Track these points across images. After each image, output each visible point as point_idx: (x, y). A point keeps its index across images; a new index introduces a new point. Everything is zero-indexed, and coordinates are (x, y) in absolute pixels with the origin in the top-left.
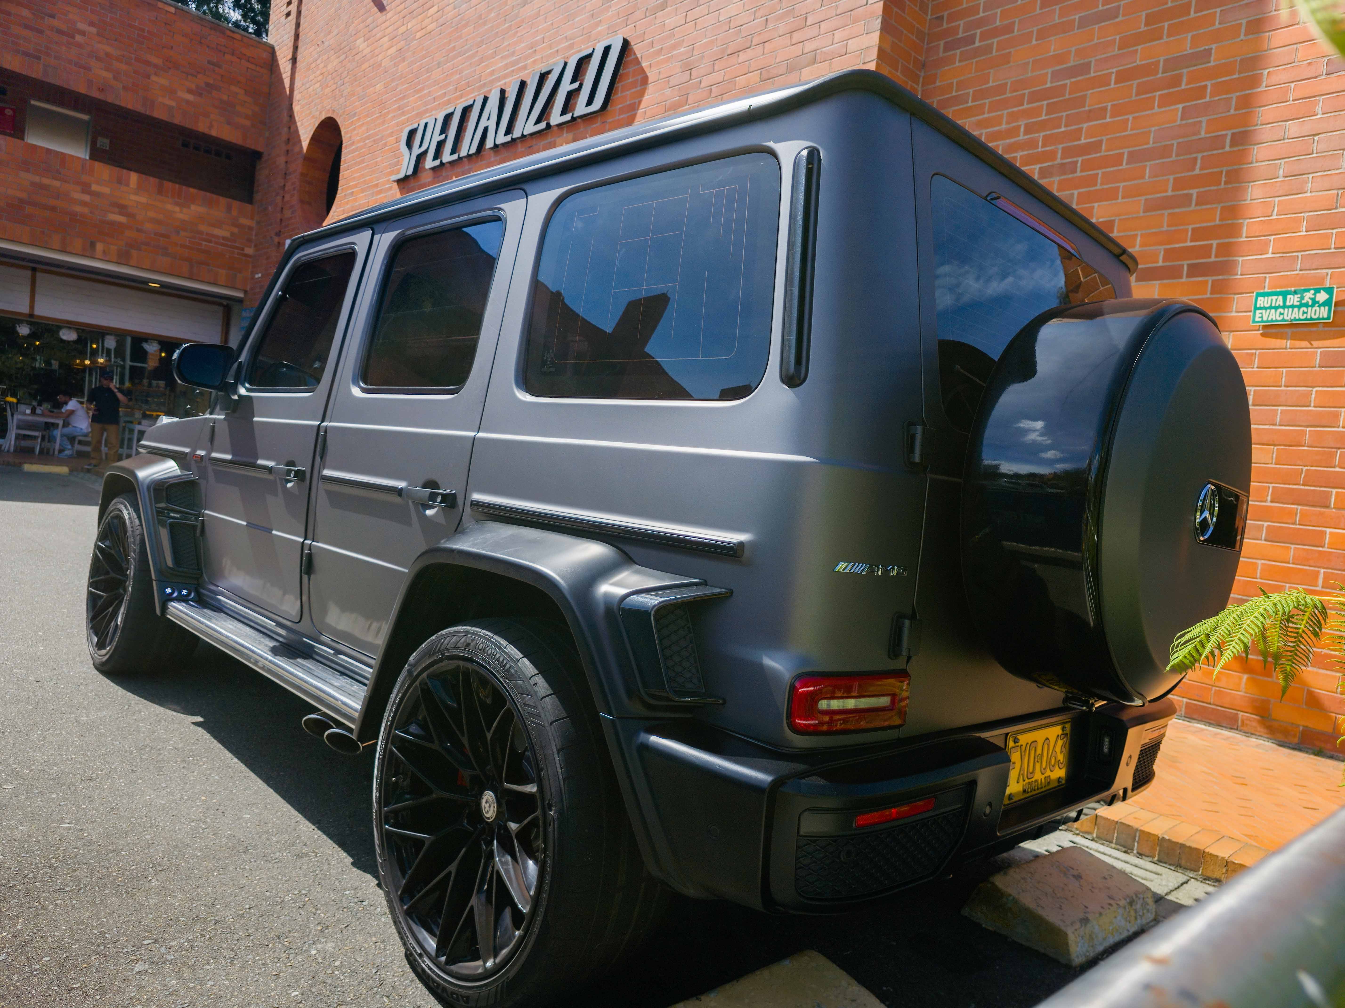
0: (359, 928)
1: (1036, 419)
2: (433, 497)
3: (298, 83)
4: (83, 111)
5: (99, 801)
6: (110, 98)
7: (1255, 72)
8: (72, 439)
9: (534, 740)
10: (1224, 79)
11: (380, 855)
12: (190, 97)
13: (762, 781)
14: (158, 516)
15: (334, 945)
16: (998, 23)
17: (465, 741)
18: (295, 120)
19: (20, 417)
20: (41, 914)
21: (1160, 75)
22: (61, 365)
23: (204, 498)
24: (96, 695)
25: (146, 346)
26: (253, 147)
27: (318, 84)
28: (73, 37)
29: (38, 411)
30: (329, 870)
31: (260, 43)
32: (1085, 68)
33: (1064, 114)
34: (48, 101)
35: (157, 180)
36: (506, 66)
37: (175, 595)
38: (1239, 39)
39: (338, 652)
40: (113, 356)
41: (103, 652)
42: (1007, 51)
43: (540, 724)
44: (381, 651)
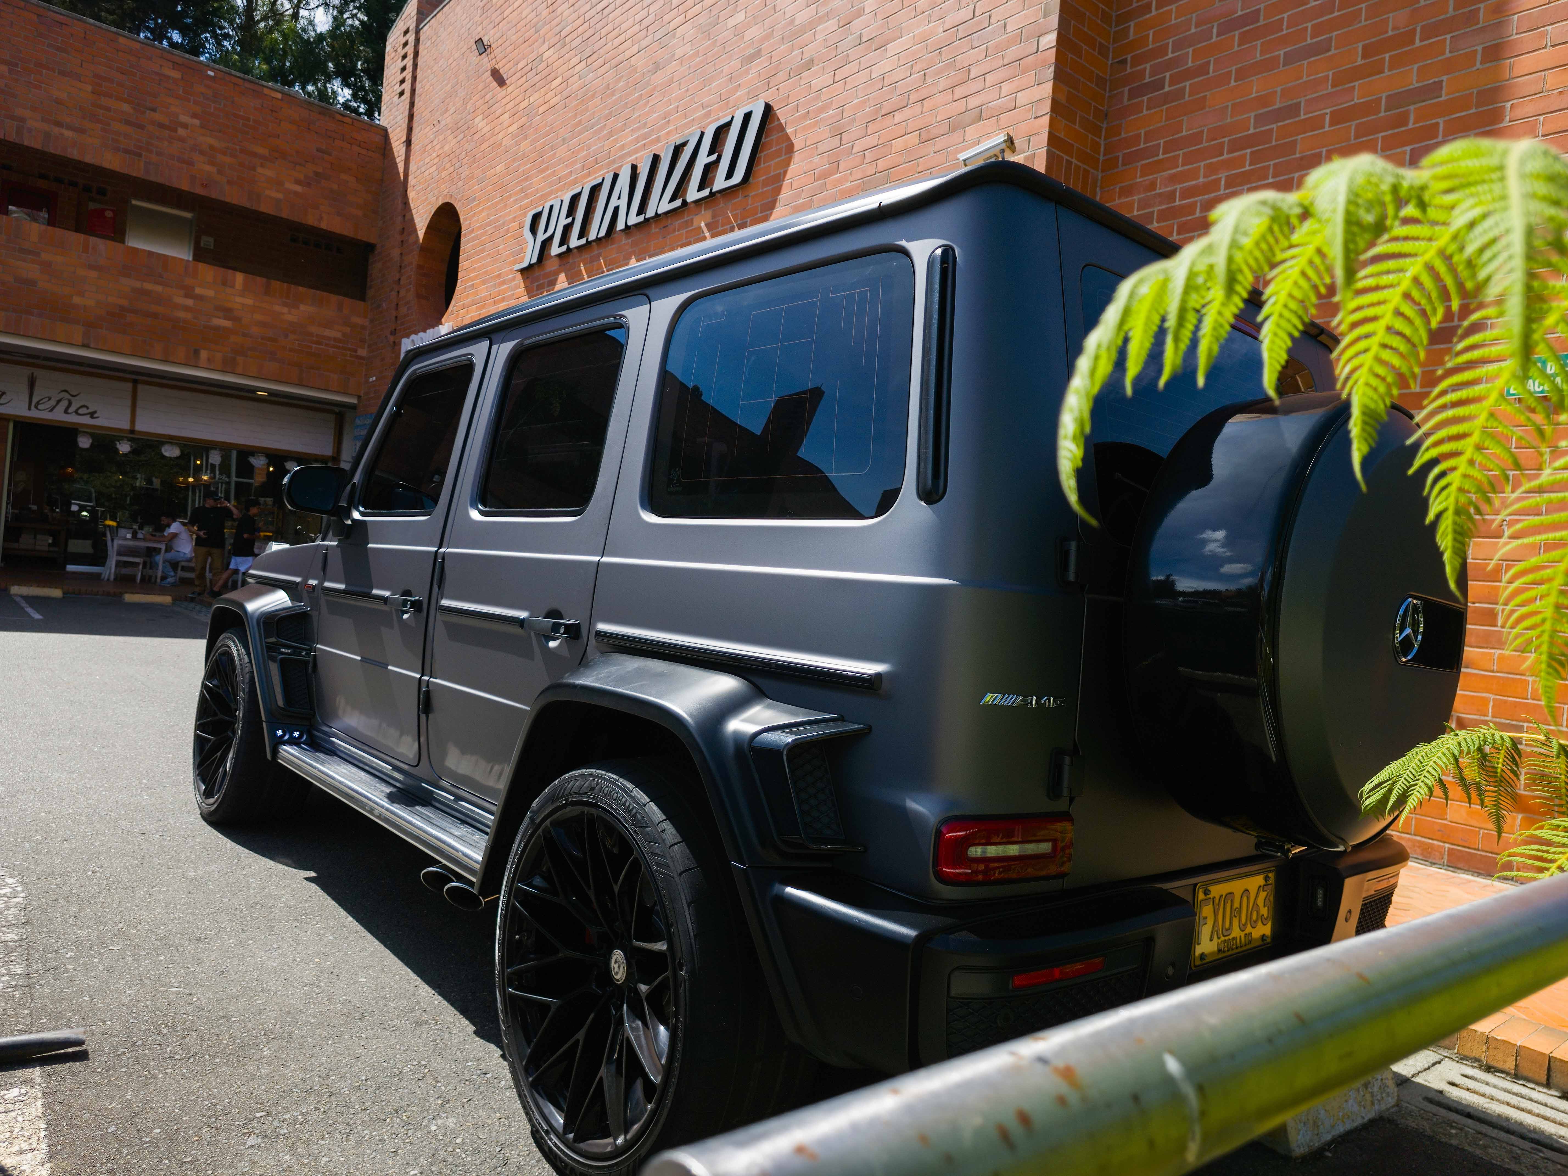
0: (482, 1102)
1: (1216, 528)
2: (556, 628)
3: (412, 167)
4: (185, 209)
5: (208, 963)
6: (214, 195)
7: (1495, 105)
8: (174, 565)
9: (663, 893)
10: (1458, 115)
11: (503, 1021)
12: (298, 188)
13: (905, 936)
14: (267, 652)
15: (454, 1120)
16: (1190, 64)
17: (591, 894)
18: (410, 208)
19: (121, 542)
20: (151, 1084)
21: (1382, 114)
22: (163, 483)
23: (316, 631)
24: (204, 848)
25: (253, 461)
26: (365, 239)
27: (434, 168)
28: (176, 131)
29: (140, 536)
30: (450, 1039)
31: (371, 125)
32: (1294, 110)
33: (1272, 163)
34: (149, 200)
35: (264, 280)
36: (637, 140)
37: (287, 737)
38: (1475, 68)
39: (458, 798)
40: (217, 472)
41: (211, 801)
42: (1202, 95)
43: (669, 875)
44: (503, 796)
